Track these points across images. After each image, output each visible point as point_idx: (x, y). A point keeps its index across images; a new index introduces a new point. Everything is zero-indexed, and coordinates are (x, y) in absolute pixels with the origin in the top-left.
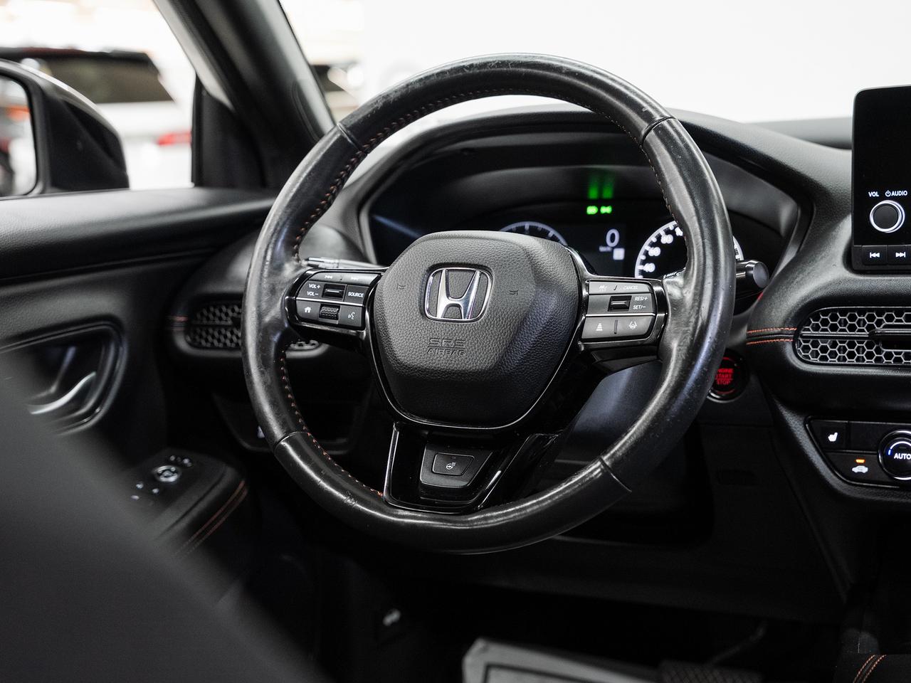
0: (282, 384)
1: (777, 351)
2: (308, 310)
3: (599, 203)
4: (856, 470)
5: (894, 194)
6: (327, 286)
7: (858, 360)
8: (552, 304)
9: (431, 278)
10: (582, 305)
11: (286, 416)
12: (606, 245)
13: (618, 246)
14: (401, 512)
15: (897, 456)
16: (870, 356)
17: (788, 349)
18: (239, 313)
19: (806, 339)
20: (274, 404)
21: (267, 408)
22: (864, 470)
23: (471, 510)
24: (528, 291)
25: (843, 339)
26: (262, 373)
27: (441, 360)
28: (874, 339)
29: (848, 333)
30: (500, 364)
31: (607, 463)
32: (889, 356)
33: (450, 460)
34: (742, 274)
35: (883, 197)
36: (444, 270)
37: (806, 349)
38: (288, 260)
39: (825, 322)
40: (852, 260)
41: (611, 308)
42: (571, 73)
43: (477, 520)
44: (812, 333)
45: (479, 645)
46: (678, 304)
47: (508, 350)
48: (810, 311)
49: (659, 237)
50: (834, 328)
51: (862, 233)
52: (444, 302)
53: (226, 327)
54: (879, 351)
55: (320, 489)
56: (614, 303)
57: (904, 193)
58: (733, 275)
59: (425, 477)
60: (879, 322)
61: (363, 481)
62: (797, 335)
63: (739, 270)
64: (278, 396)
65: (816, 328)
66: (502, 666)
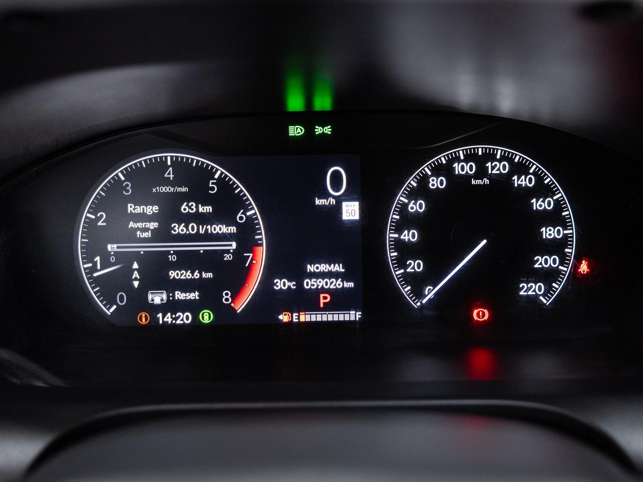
12: (326, 195)
13: (348, 197)
49: (423, 180)
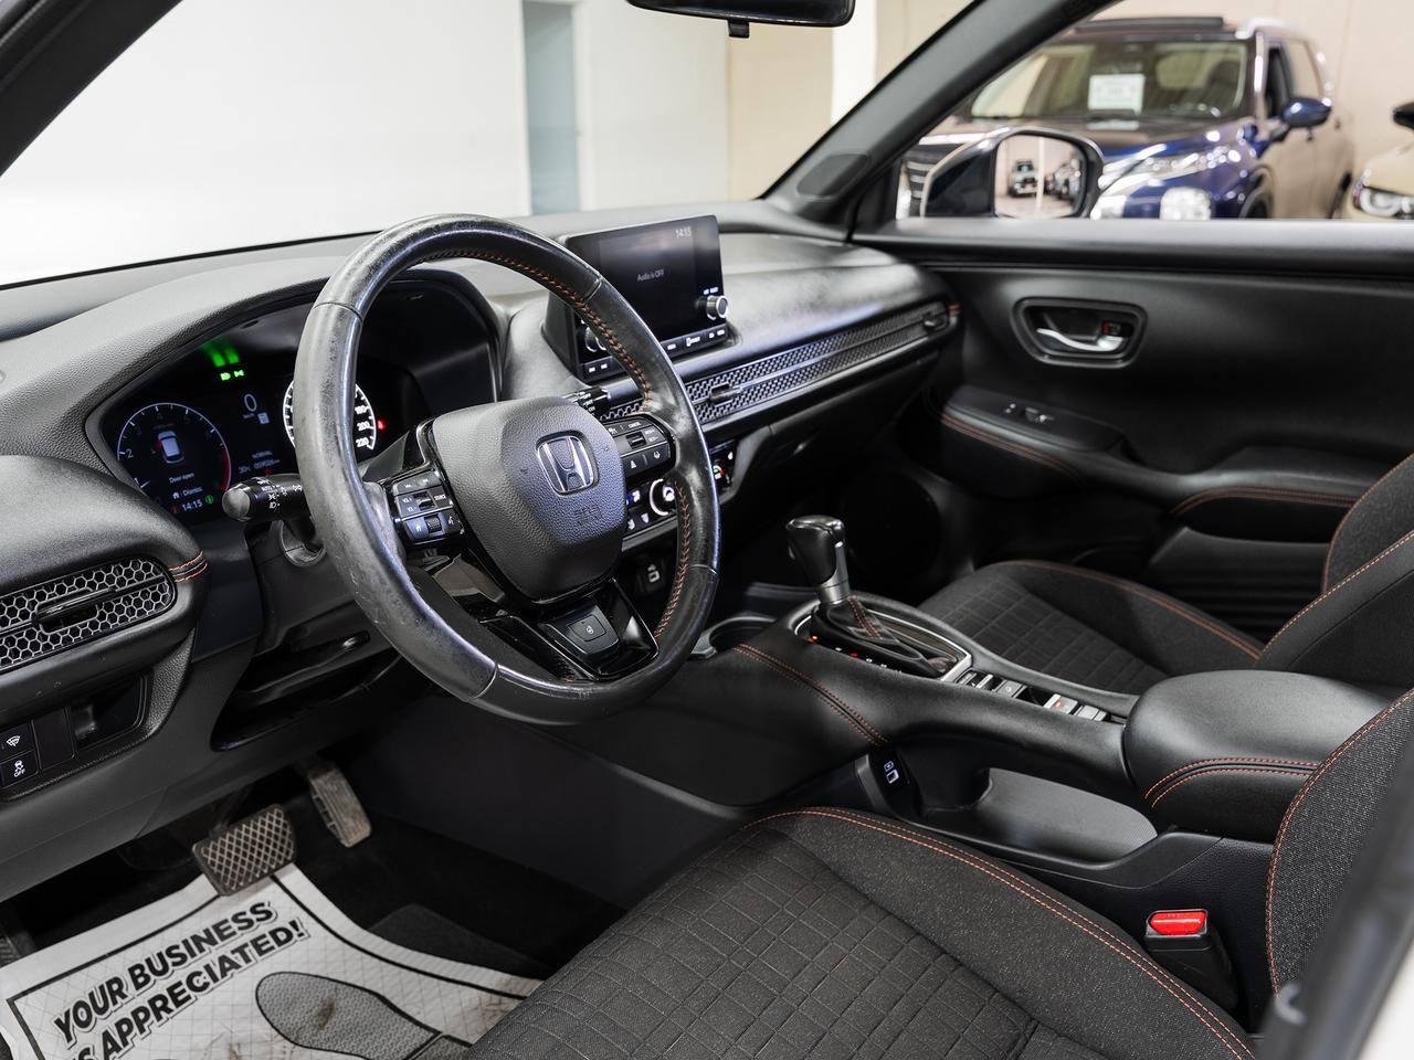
2: (419, 528)
3: (229, 368)
6: (415, 497)
12: (249, 412)
13: (258, 411)
66: (24, 993)
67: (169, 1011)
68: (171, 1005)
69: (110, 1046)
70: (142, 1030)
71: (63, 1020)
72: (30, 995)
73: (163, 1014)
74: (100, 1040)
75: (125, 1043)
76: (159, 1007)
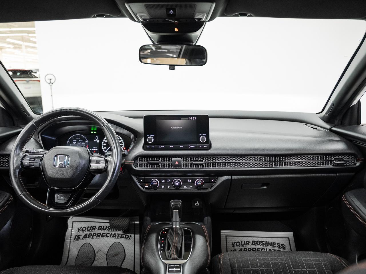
0: (20, 181)
1: (130, 166)
2: (26, 164)
3: (94, 131)
4: (146, 186)
5: (151, 135)
6: (30, 158)
7: (146, 167)
8: (83, 162)
9: (56, 158)
10: (90, 161)
11: (21, 189)
12: (96, 140)
13: (98, 140)
14: (50, 209)
15: (153, 184)
16: (148, 166)
17: (133, 166)
18: (9, 158)
19: (136, 163)
20: (18, 186)
21: (17, 187)
22: (147, 186)
23: (67, 208)
24: (78, 160)
25: (143, 163)
26: (15, 179)
27: (59, 176)
28: (148, 163)
29: (144, 162)
30: (72, 176)
31: (96, 196)
32: (151, 166)
33: (62, 196)
34: (123, 153)
35: (149, 136)
36: (59, 156)
37: (136, 165)
38: (21, 152)
39: (139, 160)
40: (144, 148)
41: (96, 163)
42: (86, 112)
43: (68, 210)
44: (137, 162)
45: (71, 217)
46: (110, 162)
47: (74, 174)
48: (137, 158)
50: (141, 161)
51: (146, 142)
52: (59, 163)
53: (5, 162)
54: (149, 165)
55: (31, 205)
56: (97, 162)
57: (153, 135)
58: (121, 153)
59: (56, 200)
60: (149, 160)
61: (41, 202)
62: (134, 162)
63: (122, 152)
64: (20, 185)
65: (138, 161)
66: (76, 221)
67: (99, 237)
68: (100, 236)
69: (85, 236)
70: (92, 237)
71: (79, 228)
72: (77, 222)
73: (98, 237)
74: (84, 235)
75: (88, 238)
76: (98, 235)
